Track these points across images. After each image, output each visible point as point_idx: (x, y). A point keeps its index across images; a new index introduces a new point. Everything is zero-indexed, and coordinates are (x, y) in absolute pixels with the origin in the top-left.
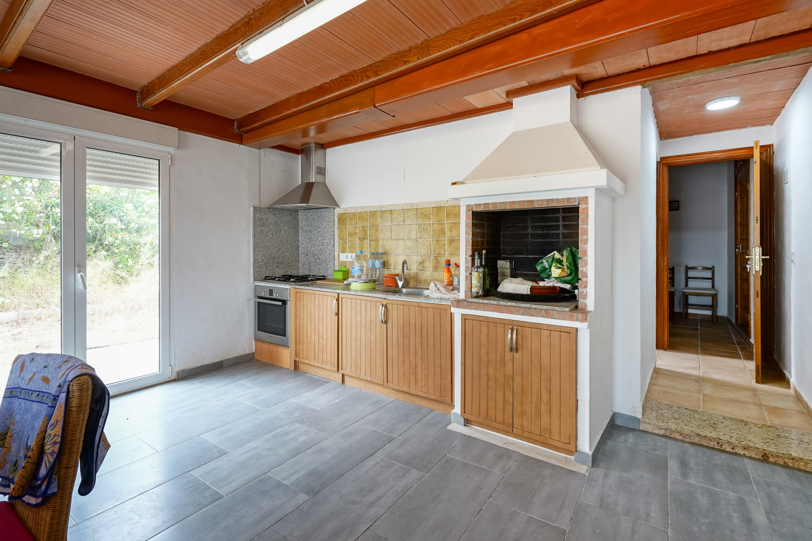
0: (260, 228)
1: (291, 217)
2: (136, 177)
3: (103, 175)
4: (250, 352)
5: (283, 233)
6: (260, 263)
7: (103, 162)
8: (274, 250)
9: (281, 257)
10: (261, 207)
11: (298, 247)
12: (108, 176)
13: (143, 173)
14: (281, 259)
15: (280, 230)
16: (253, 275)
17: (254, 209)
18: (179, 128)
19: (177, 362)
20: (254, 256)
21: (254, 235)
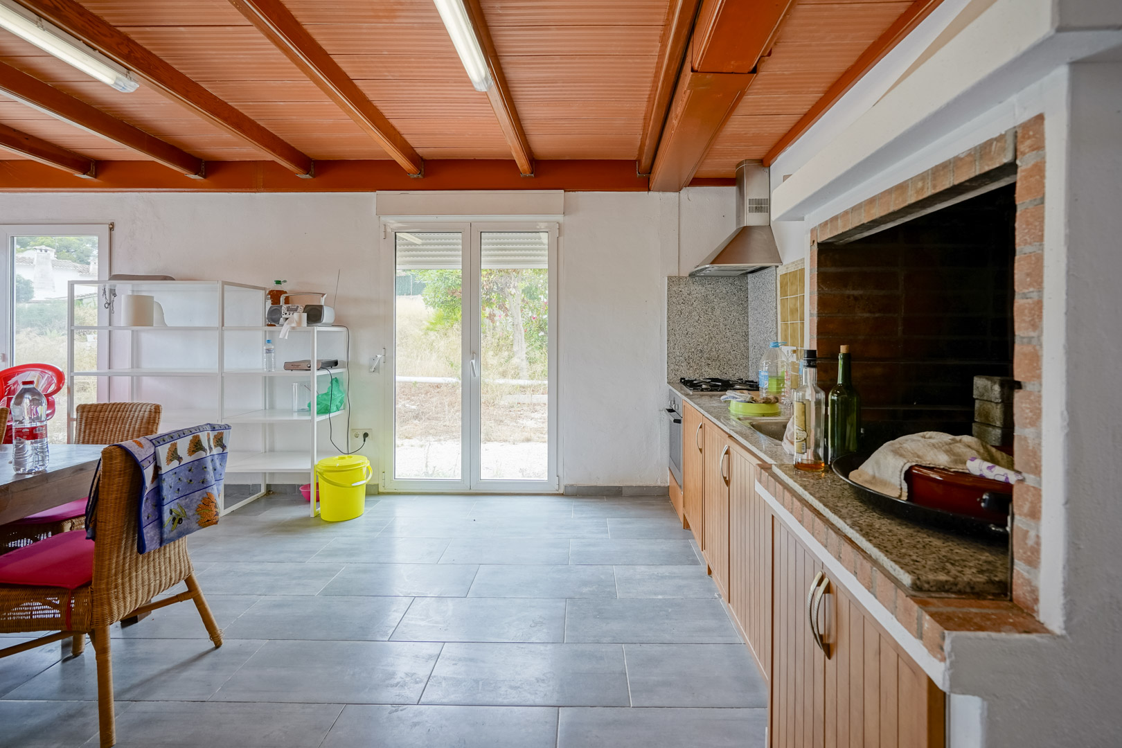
0: (678, 307)
1: (733, 288)
2: (531, 255)
3: (500, 258)
4: (662, 485)
5: (718, 312)
6: (678, 358)
7: (501, 244)
8: (701, 340)
9: (714, 350)
10: (681, 275)
11: (747, 335)
12: (505, 258)
13: (537, 250)
14: (715, 353)
15: (713, 309)
16: (666, 374)
17: (668, 279)
18: (567, 188)
19: (565, 474)
20: (668, 347)
21: (669, 318)
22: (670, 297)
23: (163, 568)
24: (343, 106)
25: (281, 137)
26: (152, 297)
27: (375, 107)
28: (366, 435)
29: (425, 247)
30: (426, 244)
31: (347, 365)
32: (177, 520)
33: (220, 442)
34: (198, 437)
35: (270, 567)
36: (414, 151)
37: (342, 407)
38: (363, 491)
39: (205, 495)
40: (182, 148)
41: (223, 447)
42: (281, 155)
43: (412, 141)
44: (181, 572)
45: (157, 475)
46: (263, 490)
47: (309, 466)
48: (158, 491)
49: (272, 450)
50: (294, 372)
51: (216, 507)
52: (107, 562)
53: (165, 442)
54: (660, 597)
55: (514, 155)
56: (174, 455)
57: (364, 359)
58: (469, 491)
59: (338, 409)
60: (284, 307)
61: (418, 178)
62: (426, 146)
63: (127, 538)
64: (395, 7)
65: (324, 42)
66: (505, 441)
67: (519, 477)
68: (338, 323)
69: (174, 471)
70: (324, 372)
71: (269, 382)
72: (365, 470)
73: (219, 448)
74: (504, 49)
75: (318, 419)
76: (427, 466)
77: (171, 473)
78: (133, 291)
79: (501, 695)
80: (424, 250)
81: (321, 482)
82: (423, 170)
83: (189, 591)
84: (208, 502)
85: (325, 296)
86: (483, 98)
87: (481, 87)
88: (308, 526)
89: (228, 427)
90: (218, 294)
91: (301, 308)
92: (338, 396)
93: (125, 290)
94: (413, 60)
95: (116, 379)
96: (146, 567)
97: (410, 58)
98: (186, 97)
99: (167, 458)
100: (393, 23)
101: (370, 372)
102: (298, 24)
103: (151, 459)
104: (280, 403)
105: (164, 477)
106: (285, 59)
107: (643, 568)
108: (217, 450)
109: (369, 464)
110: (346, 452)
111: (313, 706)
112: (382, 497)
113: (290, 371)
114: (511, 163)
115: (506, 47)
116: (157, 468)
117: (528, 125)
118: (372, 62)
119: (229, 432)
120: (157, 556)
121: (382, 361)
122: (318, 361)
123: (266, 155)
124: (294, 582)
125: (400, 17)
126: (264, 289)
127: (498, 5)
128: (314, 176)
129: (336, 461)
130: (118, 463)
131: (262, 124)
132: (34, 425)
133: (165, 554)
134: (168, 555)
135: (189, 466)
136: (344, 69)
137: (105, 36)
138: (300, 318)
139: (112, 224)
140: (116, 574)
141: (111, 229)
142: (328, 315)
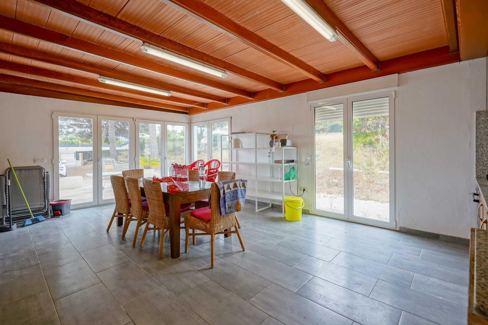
0: (486, 130)
2: (379, 110)
6: (485, 162)
7: (363, 106)
12: (365, 113)
16: (475, 172)
17: (476, 113)
18: (399, 73)
19: (400, 221)
20: (476, 155)
21: (477, 137)
22: (478, 124)
23: (228, 221)
24: (285, 63)
25: (272, 79)
26: (239, 139)
27: (299, 60)
28: (304, 190)
29: (338, 111)
30: (338, 109)
31: (297, 162)
32: (230, 208)
33: (244, 185)
34: (236, 183)
35: (265, 231)
36: (320, 72)
37: (295, 178)
38: (300, 212)
39: (237, 201)
40: (246, 90)
41: (245, 187)
42: (272, 86)
43: (318, 68)
44: (233, 224)
45: (224, 193)
46: (271, 206)
47: (282, 199)
48: (224, 198)
49: (273, 192)
50: (278, 164)
51: (240, 206)
52: (213, 216)
53: (226, 183)
54: (440, 298)
55: (364, 63)
56: (229, 188)
57: (303, 160)
58: (348, 220)
59: (293, 179)
60: (274, 140)
61: (323, 83)
62: (324, 69)
63: (218, 210)
64: (294, 21)
65: (275, 43)
66: (377, 201)
67: (377, 218)
68: (293, 145)
69: (229, 193)
70: (287, 164)
71: (272, 168)
72: (301, 203)
73: (244, 187)
74: (345, 19)
75: (285, 182)
76: (331, 206)
77: (228, 193)
78: (236, 137)
79: (329, 304)
80: (337, 112)
81: (285, 205)
82: (325, 79)
83: (236, 231)
84: (238, 204)
85: (288, 135)
86: (339, 43)
87: (333, 40)
88: (282, 221)
89: (246, 181)
90: (255, 137)
91: (279, 140)
92: (293, 173)
93: (234, 137)
94: (307, 37)
95: (233, 164)
96: (223, 220)
97: (306, 37)
98: (241, 74)
99: (227, 188)
100: (295, 27)
101: (306, 165)
102: (264, 40)
103: (222, 188)
104: (275, 176)
105: (226, 194)
106: (262, 54)
107: (435, 280)
108: (242, 188)
109: (303, 201)
110: (297, 196)
111: (263, 279)
112: (310, 215)
113: (276, 164)
114: (365, 67)
115: (345, 17)
116: (224, 191)
117: (370, 47)
118: (293, 44)
119: (247, 183)
120: (226, 217)
121: (310, 161)
122: (284, 160)
123: (267, 87)
124: (270, 238)
125: (297, 24)
126: (270, 134)
127: (335, 2)
128: (285, 91)
129: (291, 198)
130: (215, 188)
131: (265, 76)
132: (202, 176)
133: (228, 217)
134: (229, 218)
135: (233, 191)
136: (284, 50)
137: (219, 63)
138: (279, 144)
139: (231, 117)
140: (215, 220)
141: (231, 119)
142: (288, 143)
